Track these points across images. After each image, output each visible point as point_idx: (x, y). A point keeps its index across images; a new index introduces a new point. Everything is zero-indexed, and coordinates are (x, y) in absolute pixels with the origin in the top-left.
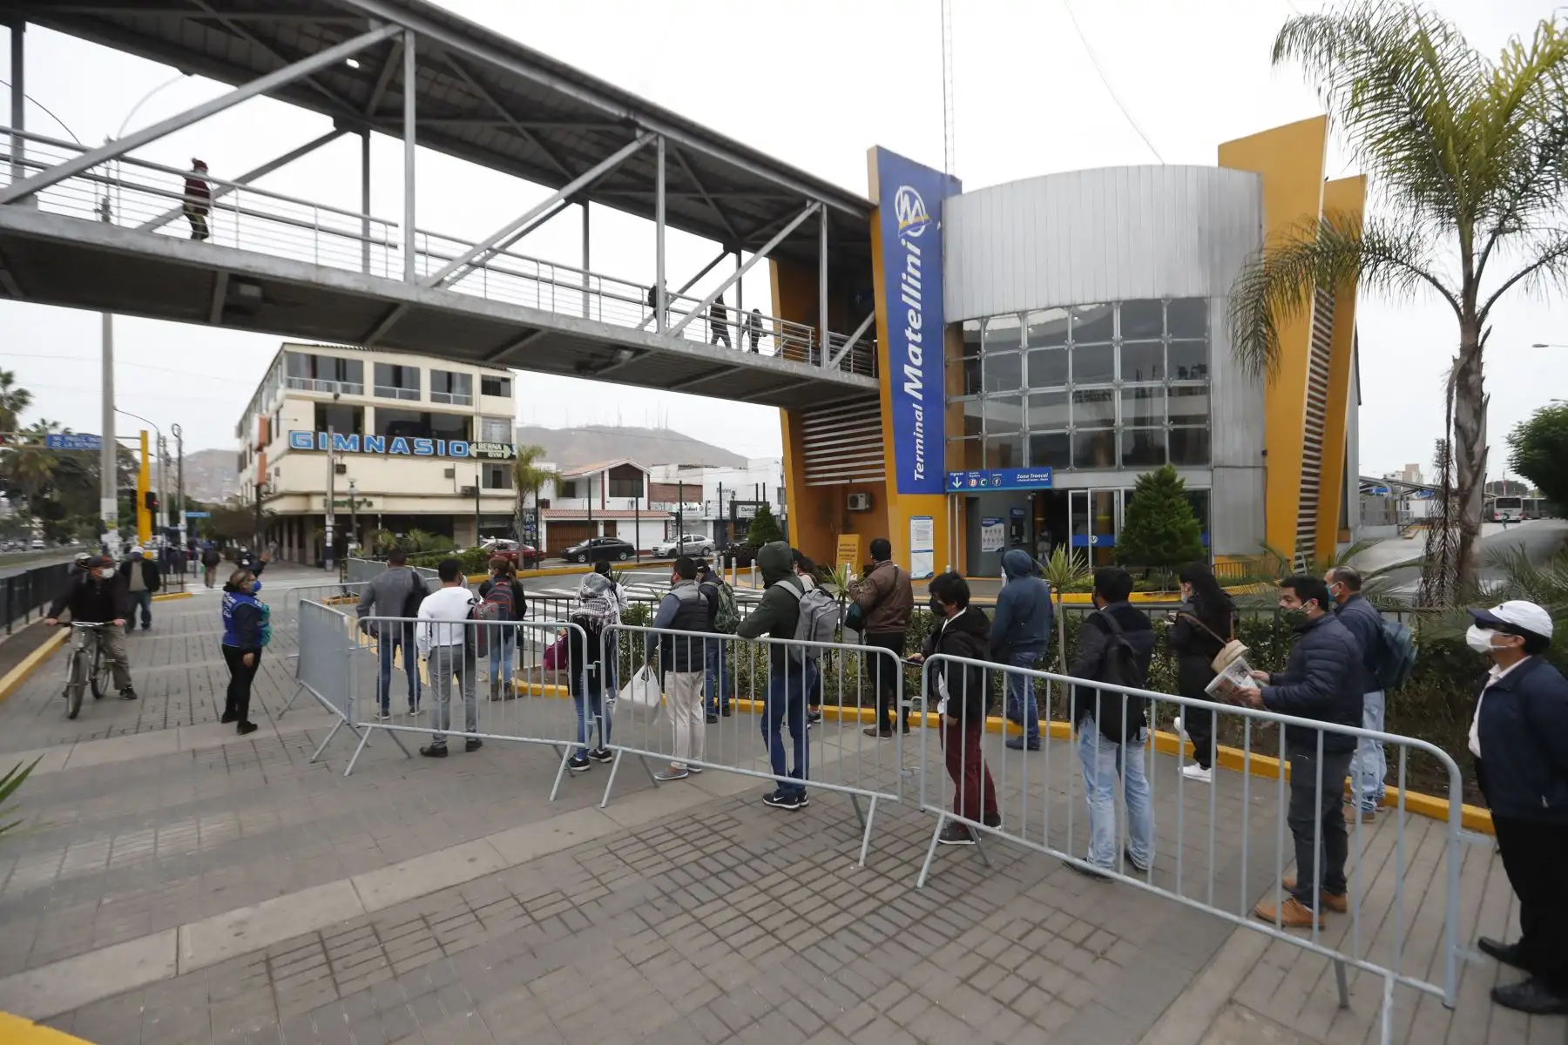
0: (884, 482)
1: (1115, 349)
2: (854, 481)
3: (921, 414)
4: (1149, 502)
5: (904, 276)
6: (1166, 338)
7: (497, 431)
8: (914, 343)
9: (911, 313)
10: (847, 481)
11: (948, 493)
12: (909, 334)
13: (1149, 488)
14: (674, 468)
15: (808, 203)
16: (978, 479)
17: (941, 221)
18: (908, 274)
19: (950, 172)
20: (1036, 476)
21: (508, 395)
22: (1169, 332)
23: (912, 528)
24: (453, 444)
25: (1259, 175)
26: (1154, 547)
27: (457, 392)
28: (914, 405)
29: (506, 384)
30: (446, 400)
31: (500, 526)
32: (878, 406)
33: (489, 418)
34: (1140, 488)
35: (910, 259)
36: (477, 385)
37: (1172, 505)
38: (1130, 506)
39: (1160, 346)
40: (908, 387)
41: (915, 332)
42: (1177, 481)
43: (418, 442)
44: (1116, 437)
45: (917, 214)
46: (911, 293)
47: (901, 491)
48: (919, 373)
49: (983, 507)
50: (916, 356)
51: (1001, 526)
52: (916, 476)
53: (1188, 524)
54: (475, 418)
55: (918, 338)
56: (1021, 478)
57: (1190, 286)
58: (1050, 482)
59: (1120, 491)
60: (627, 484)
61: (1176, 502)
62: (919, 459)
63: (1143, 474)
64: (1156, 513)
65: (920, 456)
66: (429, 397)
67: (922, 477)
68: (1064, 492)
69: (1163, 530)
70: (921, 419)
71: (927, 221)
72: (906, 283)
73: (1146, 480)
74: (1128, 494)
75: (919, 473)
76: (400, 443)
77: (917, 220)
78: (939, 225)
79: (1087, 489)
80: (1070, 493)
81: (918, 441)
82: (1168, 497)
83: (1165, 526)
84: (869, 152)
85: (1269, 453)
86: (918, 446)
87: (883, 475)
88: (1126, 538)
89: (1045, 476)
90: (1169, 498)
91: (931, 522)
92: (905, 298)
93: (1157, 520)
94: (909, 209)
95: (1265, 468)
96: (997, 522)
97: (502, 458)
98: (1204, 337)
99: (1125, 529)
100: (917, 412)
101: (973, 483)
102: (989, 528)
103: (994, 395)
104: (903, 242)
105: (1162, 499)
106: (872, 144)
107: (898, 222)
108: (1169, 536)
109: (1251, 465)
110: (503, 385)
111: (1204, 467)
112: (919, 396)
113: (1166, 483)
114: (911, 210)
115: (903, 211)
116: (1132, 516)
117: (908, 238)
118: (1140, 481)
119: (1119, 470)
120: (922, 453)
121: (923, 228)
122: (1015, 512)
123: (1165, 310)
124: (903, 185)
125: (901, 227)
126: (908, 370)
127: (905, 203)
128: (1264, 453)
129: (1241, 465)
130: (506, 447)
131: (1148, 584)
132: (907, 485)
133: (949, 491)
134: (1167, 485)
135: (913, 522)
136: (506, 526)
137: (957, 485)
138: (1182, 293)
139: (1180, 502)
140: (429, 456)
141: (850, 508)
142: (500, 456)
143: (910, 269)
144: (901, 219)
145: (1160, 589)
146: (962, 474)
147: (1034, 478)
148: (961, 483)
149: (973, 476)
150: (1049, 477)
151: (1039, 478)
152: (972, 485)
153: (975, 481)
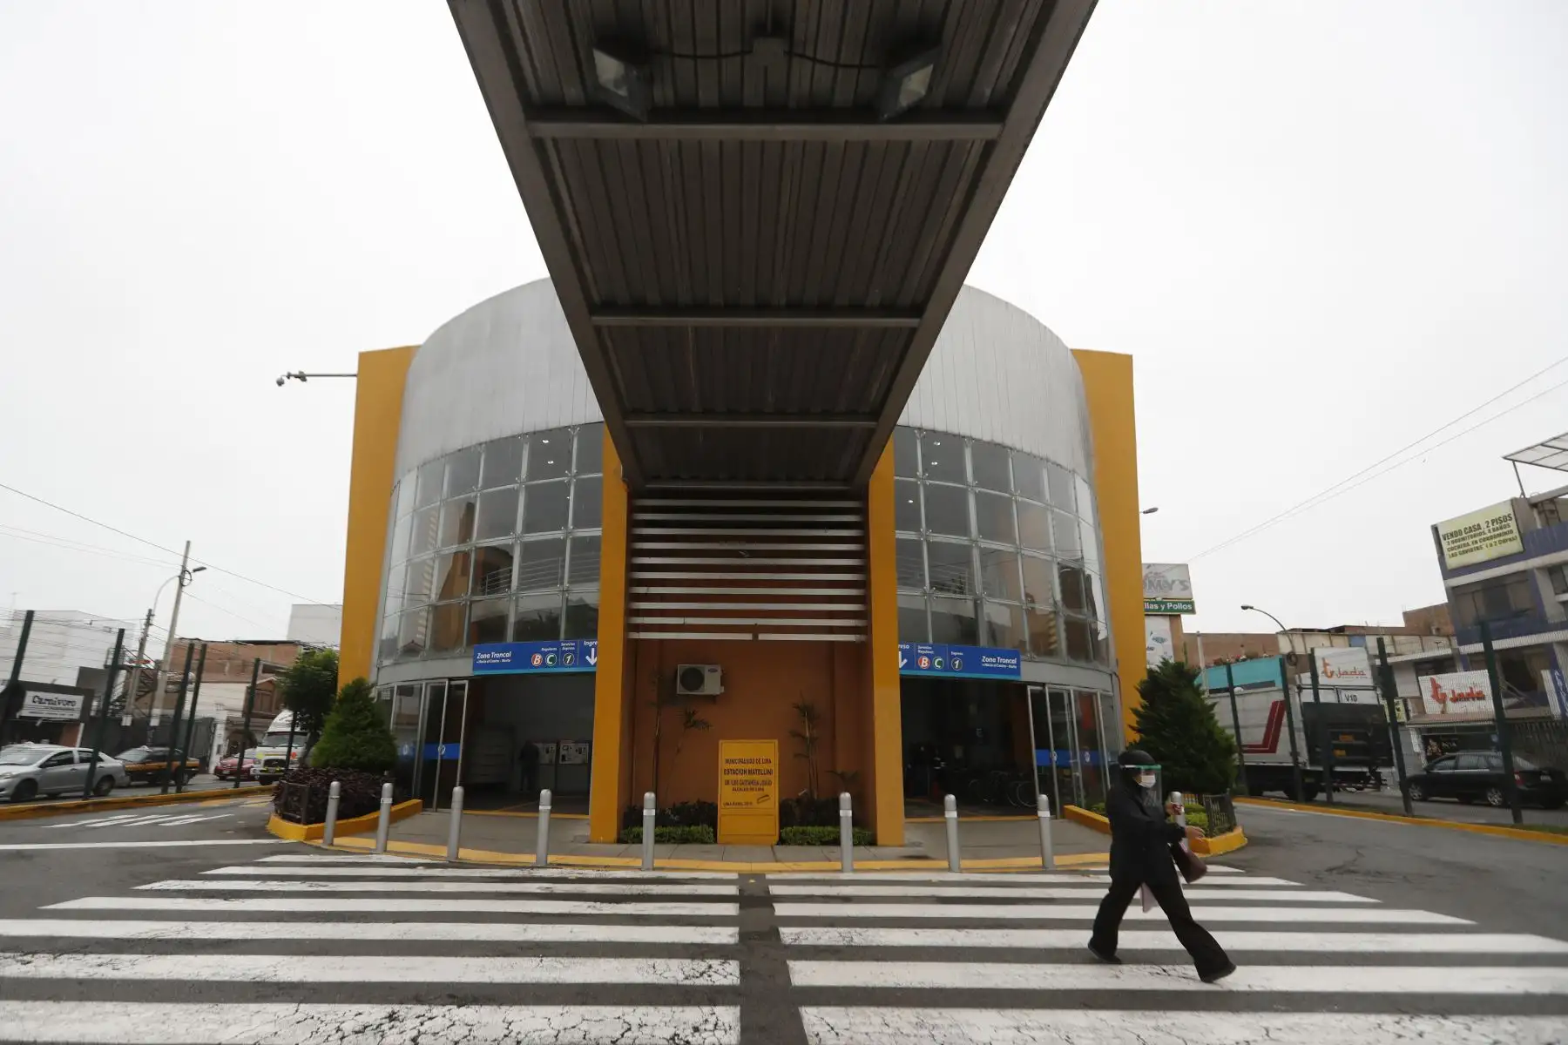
2: (762, 637)
10: (748, 637)
44: (1059, 621)
56: (987, 660)
58: (1017, 672)
68: (1025, 688)
79: (1043, 685)
80: (1029, 688)
89: (1011, 661)
119: (1069, 663)
141: (682, 691)
146: (908, 647)
147: (1002, 663)
148: (905, 661)
149: (923, 652)
150: (1018, 664)
151: (1008, 664)
152: (923, 665)
153: (927, 659)
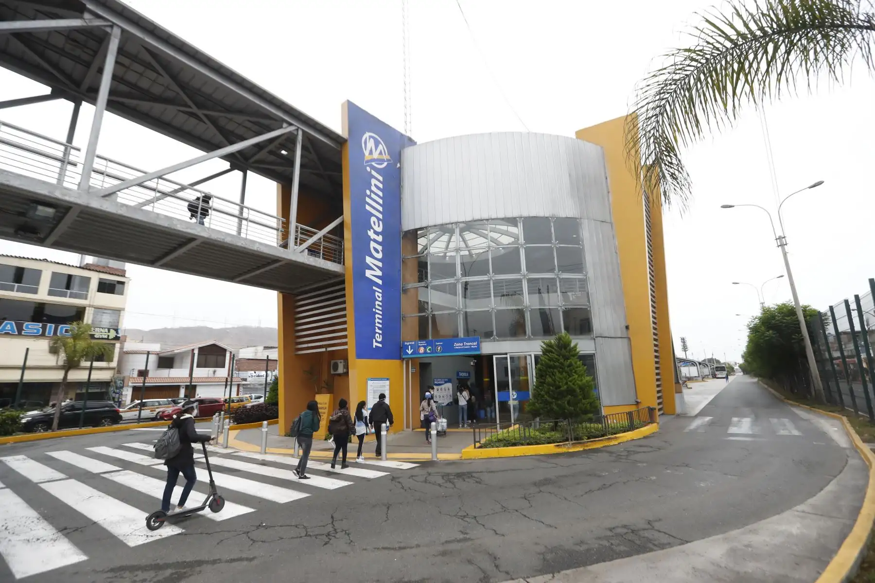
0: (347, 349)
1: (521, 250)
2: (330, 349)
3: (380, 295)
4: (552, 363)
5: (368, 192)
6: (554, 244)
7: (106, 320)
8: (375, 241)
9: (373, 219)
10: (324, 350)
11: (404, 359)
12: (371, 233)
13: (552, 352)
14: (261, 348)
15: (285, 125)
16: (425, 347)
17: (400, 162)
18: (371, 191)
19: (408, 134)
20: (468, 344)
21: (122, 293)
22: (556, 240)
23: (369, 388)
24: (62, 328)
25: (602, 147)
26: (559, 402)
27: (75, 290)
28: (374, 288)
29: (121, 285)
30: (64, 295)
31: (98, 391)
32: (344, 289)
33: (99, 309)
34: (545, 352)
35: (373, 181)
36: (94, 285)
37: (570, 365)
38: (539, 366)
39: (551, 249)
40: (368, 273)
41: (376, 233)
42: (572, 345)
43: (27, 327)
44: (526, 315)
45: (381, 153)
46: (374, 204)
47: (359, 356)
48: (380, 264)
49: (434, 370)
50: (377, 251)
51: (449, 385)
52: (375, 344)
53: (584, 381)
54: (87, 308)
55: (380, 238)
56: (457, 345)
57: (567, 210)
58: (478, 348)
59: (531, 355)
60: (212, 358)
61: (573, 363)
62: (377, 330)
63: (547, 341)
64: (559, 372)
65: (379, 328)
66: (46, 292)
67: (380, 345)
68: (490, 357)
69: (565, 387)
70: (380, 299)
71: (388, 160)
72: (370, 197)
73: (549, 345)
74: (537, 358)
75: (377, 341)
76: (9, 326)
77: (381, 157)
78: (398, 165)
79: (506, 354)
80: (494, 357)
81: (377, 316)
82: (566, 358)
83: (567, 383)
84: (343, 105)
85: (630, 327)
86: (377, 320)
87: (345, 344)
88: (537, 396)
89: (475, 344)
90: (568, 359)
91: (388, 382)
92: (368, 207)
93: (560, 378)
94: (374, 149)
95: (629, 339)
96: (446, 382)
97: (108, 339)
98: (579, 244)
99: (536, 387)
100: (377, 294)
101: (422, 350)
102: (439, 387)
103: (437, 282)
104: (368, 169)
105: (562, 361)
106: (344, 100)
107: (364, 155)
108: (571, 391)
109: (620, 336)
110: (118, 287)
111: (589, 337)
112: (380, 282)
113: (564, 347)
114: (376, 149)
115: (369, 148)
116: (541, 375)
117: (373, 168)
118: (544, 346)
119: (529, 339)
120: (381, 326)
121: (386, 164)
122: (461, 374)
123: (552, 224)
124: (369, 132)
125: (366, 159)
126: (369, 260)
127: (371, 144)
128: (627, 327)
129: (613, 335)
130: (112, 331)
131: (557, 435)
132: (366, 352)
133: (404, 357)
134: (565, 348)
135: (370, 383)
136: (103, 390)
137: (410, 352)
138: (563, 214)
139: (576, 363)
140: (36, 337)
141: (332, 372)
142: (106, 337)
143: (373, 188)
144: (367, 153)
145: (567, 440)
146: (413, 343)
147: (467, 346)
148: (412, 350)
149: (421, 345)
150: (478, 345)
151: (470, 346)
152: (421, 352)
153: (423, 348)
